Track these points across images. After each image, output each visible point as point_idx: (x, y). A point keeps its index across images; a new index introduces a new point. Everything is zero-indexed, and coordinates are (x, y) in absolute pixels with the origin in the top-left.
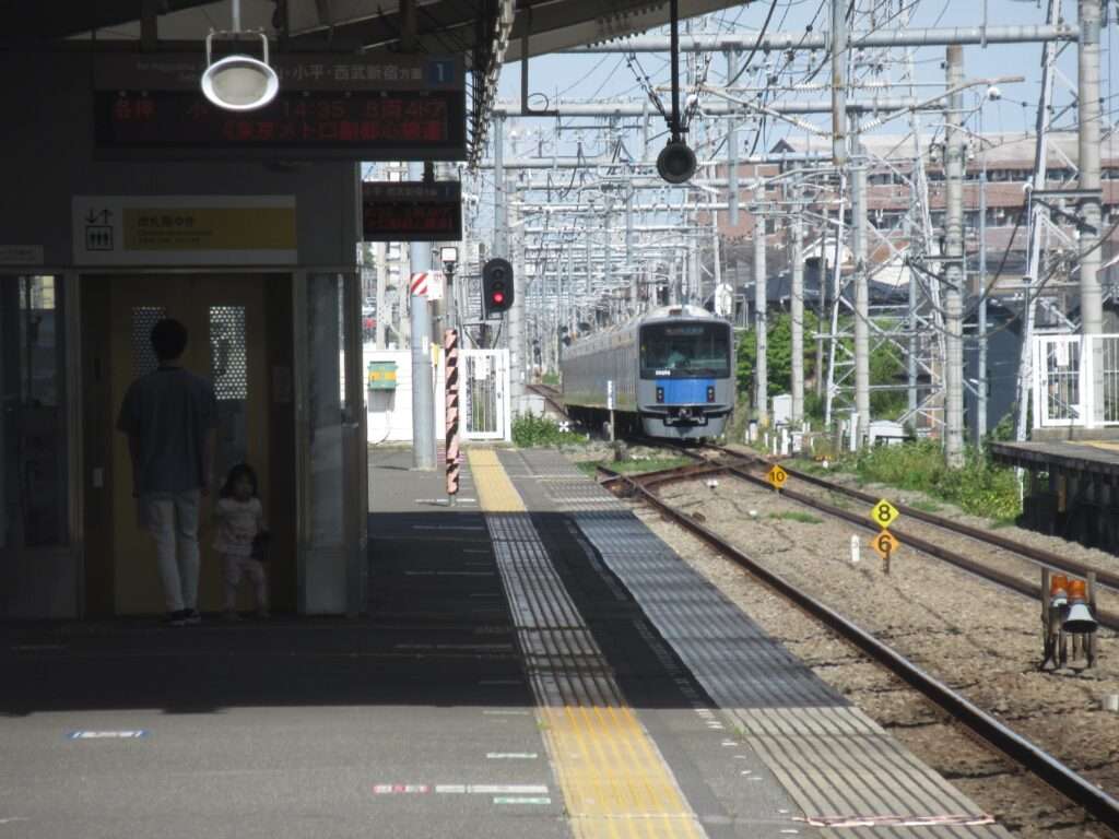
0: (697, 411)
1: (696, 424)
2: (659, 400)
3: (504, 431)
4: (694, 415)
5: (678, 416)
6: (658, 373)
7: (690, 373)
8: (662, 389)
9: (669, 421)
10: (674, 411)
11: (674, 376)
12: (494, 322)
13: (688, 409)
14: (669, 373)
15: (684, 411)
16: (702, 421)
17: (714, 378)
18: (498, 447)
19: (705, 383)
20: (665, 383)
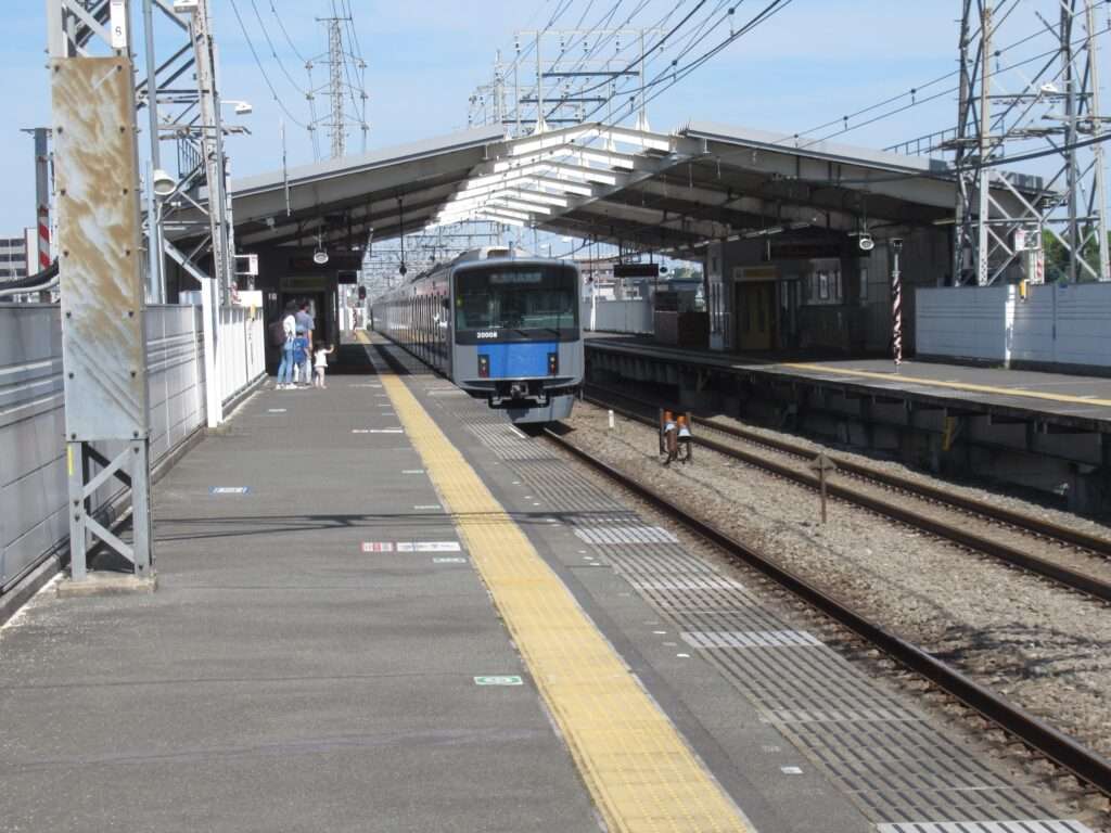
0: (535, 386)
1: (534, 404)
2: (481, 373)
3: (365, 328)
4: (531, 393)
5: (508, 394)
6: (481, 335)
7: (525, 335)
8: (486, 357)
9: (497, 401)
10: (504, 387)
11: (504, 339)
12: (361, 301)
13: (523, 384)
14: (495, 335)
15: (518, 388)
16: (541, 400)
17: (557, 341)
18: (364, 331)
19: (547, 348)
20: (489, 349)
